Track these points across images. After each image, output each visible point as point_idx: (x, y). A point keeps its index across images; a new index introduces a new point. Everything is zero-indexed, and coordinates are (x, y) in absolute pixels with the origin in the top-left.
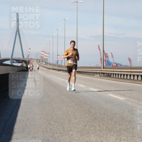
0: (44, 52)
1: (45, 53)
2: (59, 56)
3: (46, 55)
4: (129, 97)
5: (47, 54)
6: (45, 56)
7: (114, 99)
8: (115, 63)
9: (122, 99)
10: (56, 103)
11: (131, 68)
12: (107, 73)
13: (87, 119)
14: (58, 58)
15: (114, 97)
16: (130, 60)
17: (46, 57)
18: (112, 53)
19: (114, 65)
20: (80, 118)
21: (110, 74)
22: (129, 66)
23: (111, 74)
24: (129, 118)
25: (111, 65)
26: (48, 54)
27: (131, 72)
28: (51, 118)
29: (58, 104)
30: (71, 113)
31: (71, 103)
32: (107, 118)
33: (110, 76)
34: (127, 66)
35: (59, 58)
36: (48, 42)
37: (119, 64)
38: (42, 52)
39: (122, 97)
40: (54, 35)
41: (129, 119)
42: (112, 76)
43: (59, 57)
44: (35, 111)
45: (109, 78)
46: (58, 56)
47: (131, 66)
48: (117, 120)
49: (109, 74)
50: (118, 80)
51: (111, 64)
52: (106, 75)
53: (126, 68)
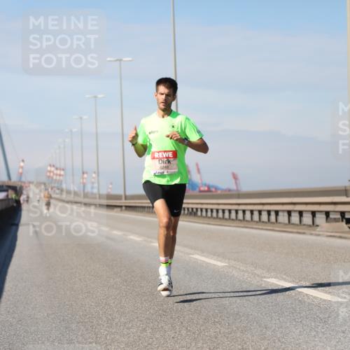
0: (54, 166)
1: (57, 169)
2: (87, 173)
3: (58, 172)
4: (235, 260)
5: (60, 169)
6: (57, 175)
7: (204, 265)
8: (205, 185)
9: (219, 264)
10: (80, 279)
11: (239, 196)
12: (188, 209)
13: (148, 313)
14: (83, 178)
15: (204, 262)
16: (235, 177)
17: (58, 178)
18: (197, 165)
19: (202, 189)
20: (133, 311)
21: (195, 210)
22: (234, 190)
23: (197, 209)
24: (235, 306)
25: (198, 189)
26: (63, 170)
27: (239, 204)
28: (70, 316)
29: (86, 281)
30: (114, 303)
31: (114, 279)
32: (189, 311)
33: (195, 214)
34: (230, 190)
35: (86, 178)
36: (62, 146)
37: (213, 186)
38: (50, 166)
39: (220, 261)
40: (74, 130)
41: (235, 309)
42: (199, 213)
43: (85, 176)
44: (36, 300)
45: (192, 218)
46: (83, 173)
47: (237, 190)
48: (210, 314)
49: (192, 209)
50: (211, 221)
51: (197, 186)
52: (186, 212)
53: (228, 194)
